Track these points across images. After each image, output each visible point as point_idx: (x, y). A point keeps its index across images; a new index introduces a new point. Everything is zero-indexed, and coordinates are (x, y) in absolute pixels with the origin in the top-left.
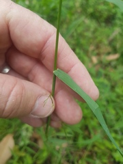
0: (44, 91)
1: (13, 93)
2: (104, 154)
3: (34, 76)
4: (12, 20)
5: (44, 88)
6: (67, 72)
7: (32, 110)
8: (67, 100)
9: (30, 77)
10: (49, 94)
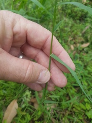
0: (44, 68)
1: (29, 68)
2: (80, 114)
3: (38, 59)
4: (28, 30)
5: (44, 66)
6: (58, 56)
7: (38, 78)
8: (58, 73)
9: (36, 59)
10: (47, 70)
